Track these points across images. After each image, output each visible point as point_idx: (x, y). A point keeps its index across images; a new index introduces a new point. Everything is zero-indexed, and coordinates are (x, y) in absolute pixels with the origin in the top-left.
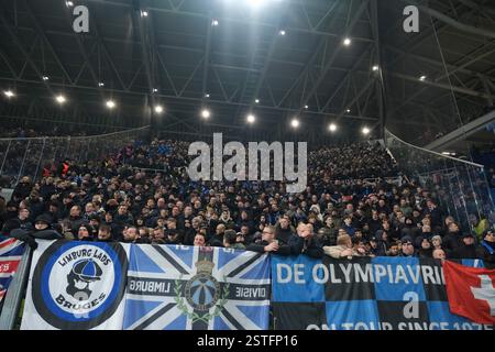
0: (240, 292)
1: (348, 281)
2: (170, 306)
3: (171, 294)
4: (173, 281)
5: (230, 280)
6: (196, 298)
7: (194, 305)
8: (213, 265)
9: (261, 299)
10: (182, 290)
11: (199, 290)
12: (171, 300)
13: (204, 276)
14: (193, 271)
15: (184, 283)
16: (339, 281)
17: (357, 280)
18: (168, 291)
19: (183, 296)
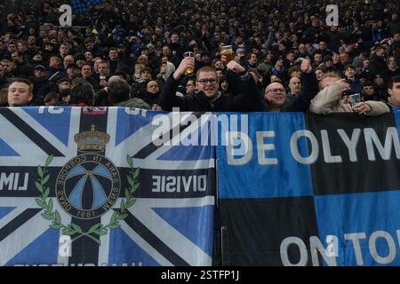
0: (159, 184)
1: (353, 157)
2: (29, 214)
3: (32, 192)
4: (35, 169)
5: (139, 164)
6: (76, 198)
7: (72, 211)
8: (107, 138)
9: (199, 194)
10: (50, 184)
11: (82, 182)
12: (30, 203)
13: (91, 158)
14: (70, 151)
15: (53, 171)
16: (338, 159)
17: (371, 157)
18: (25, 188)
19: (52, 194)
